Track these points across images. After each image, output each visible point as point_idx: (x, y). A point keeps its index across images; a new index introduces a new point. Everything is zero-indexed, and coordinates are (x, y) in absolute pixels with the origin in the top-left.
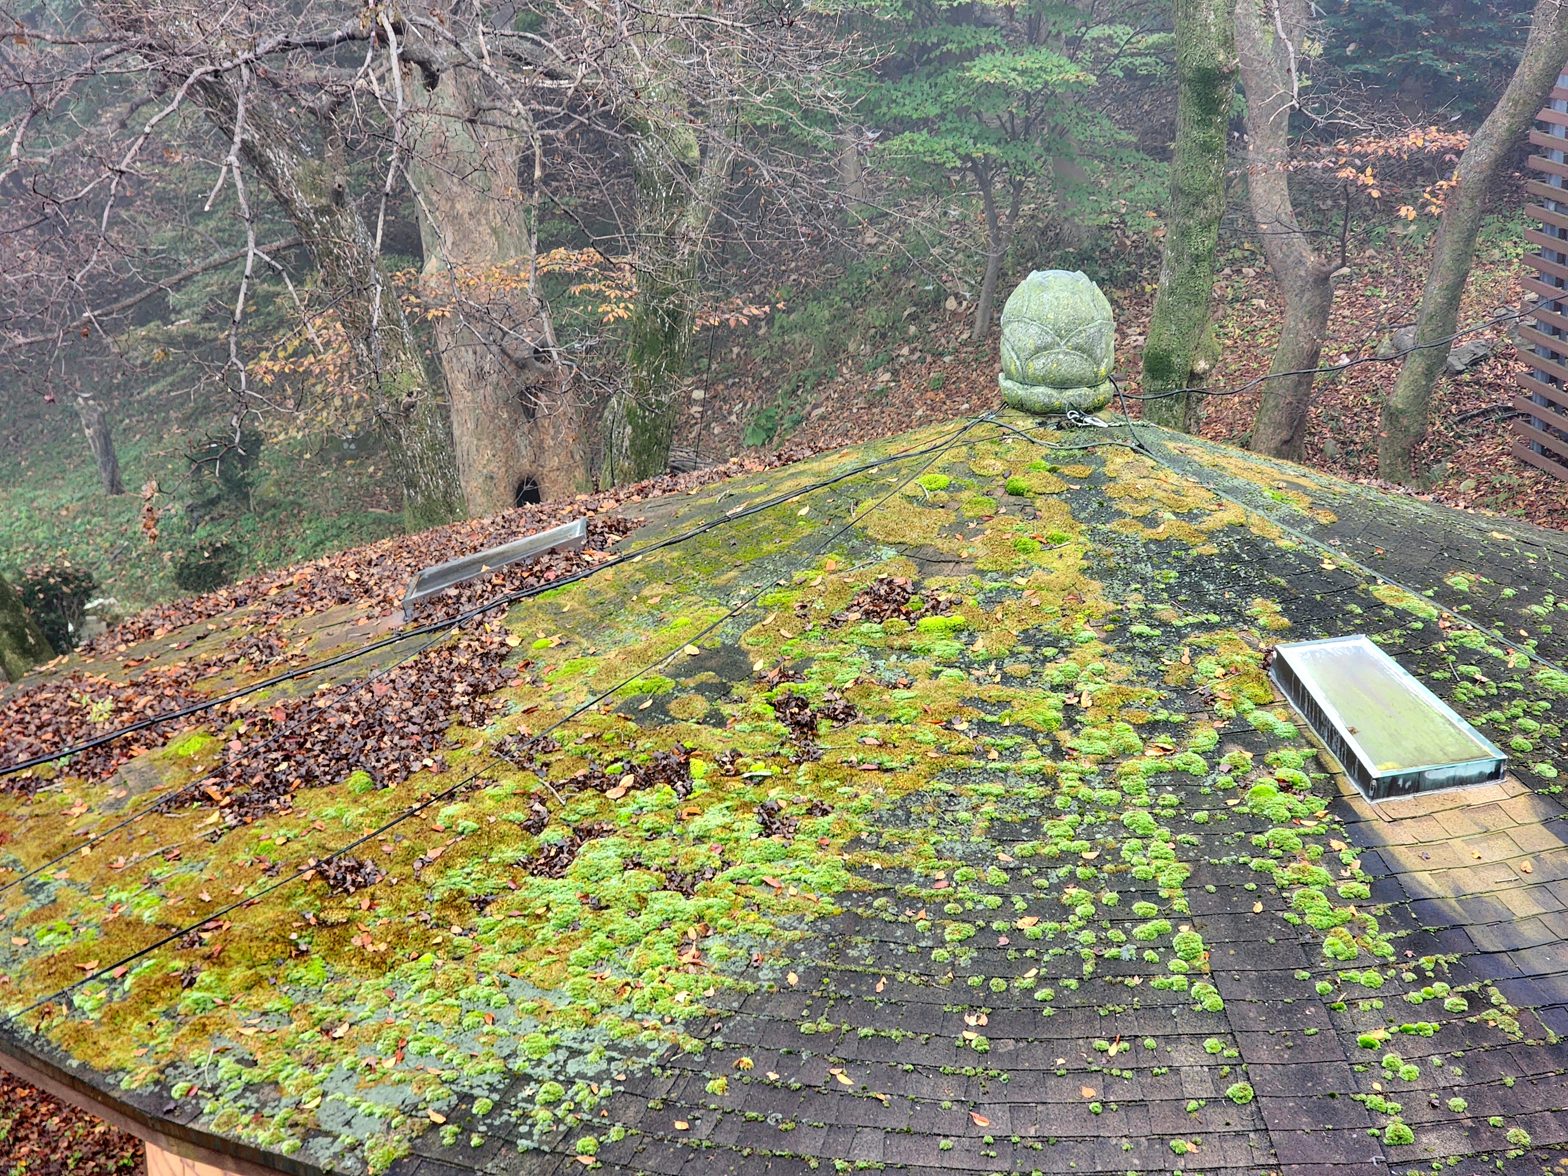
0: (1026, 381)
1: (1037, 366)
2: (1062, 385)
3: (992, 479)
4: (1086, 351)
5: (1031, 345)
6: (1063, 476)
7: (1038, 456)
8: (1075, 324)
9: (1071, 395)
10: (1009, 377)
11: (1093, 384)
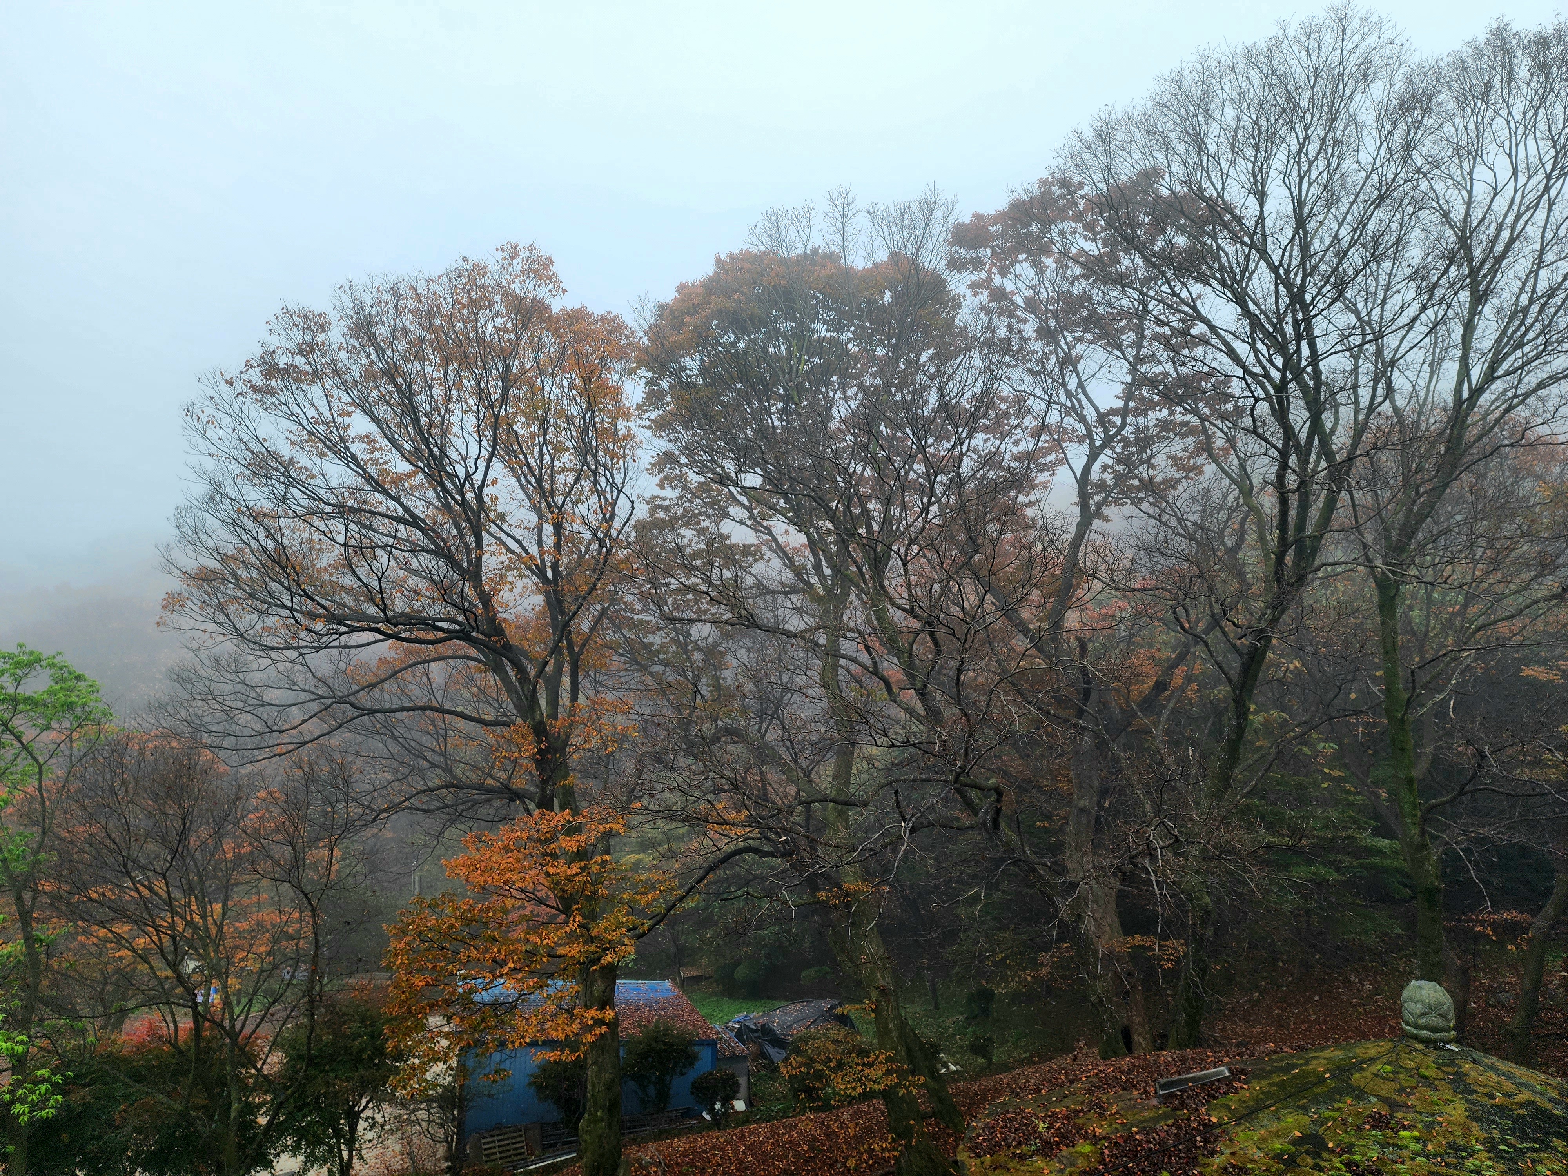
0: (1416, 1026)
1: (1423, 1021)
2: (1435, 1030)
3: (1411, 1069)
4: (1443, 1016)
5: (1418, 1012)
6: (1443, 1071)
7: (1429, 1060)
8: (1439, 1004)
9: (1439, 1035)
10: (1408, 1024)
11: (1448, 1032)
